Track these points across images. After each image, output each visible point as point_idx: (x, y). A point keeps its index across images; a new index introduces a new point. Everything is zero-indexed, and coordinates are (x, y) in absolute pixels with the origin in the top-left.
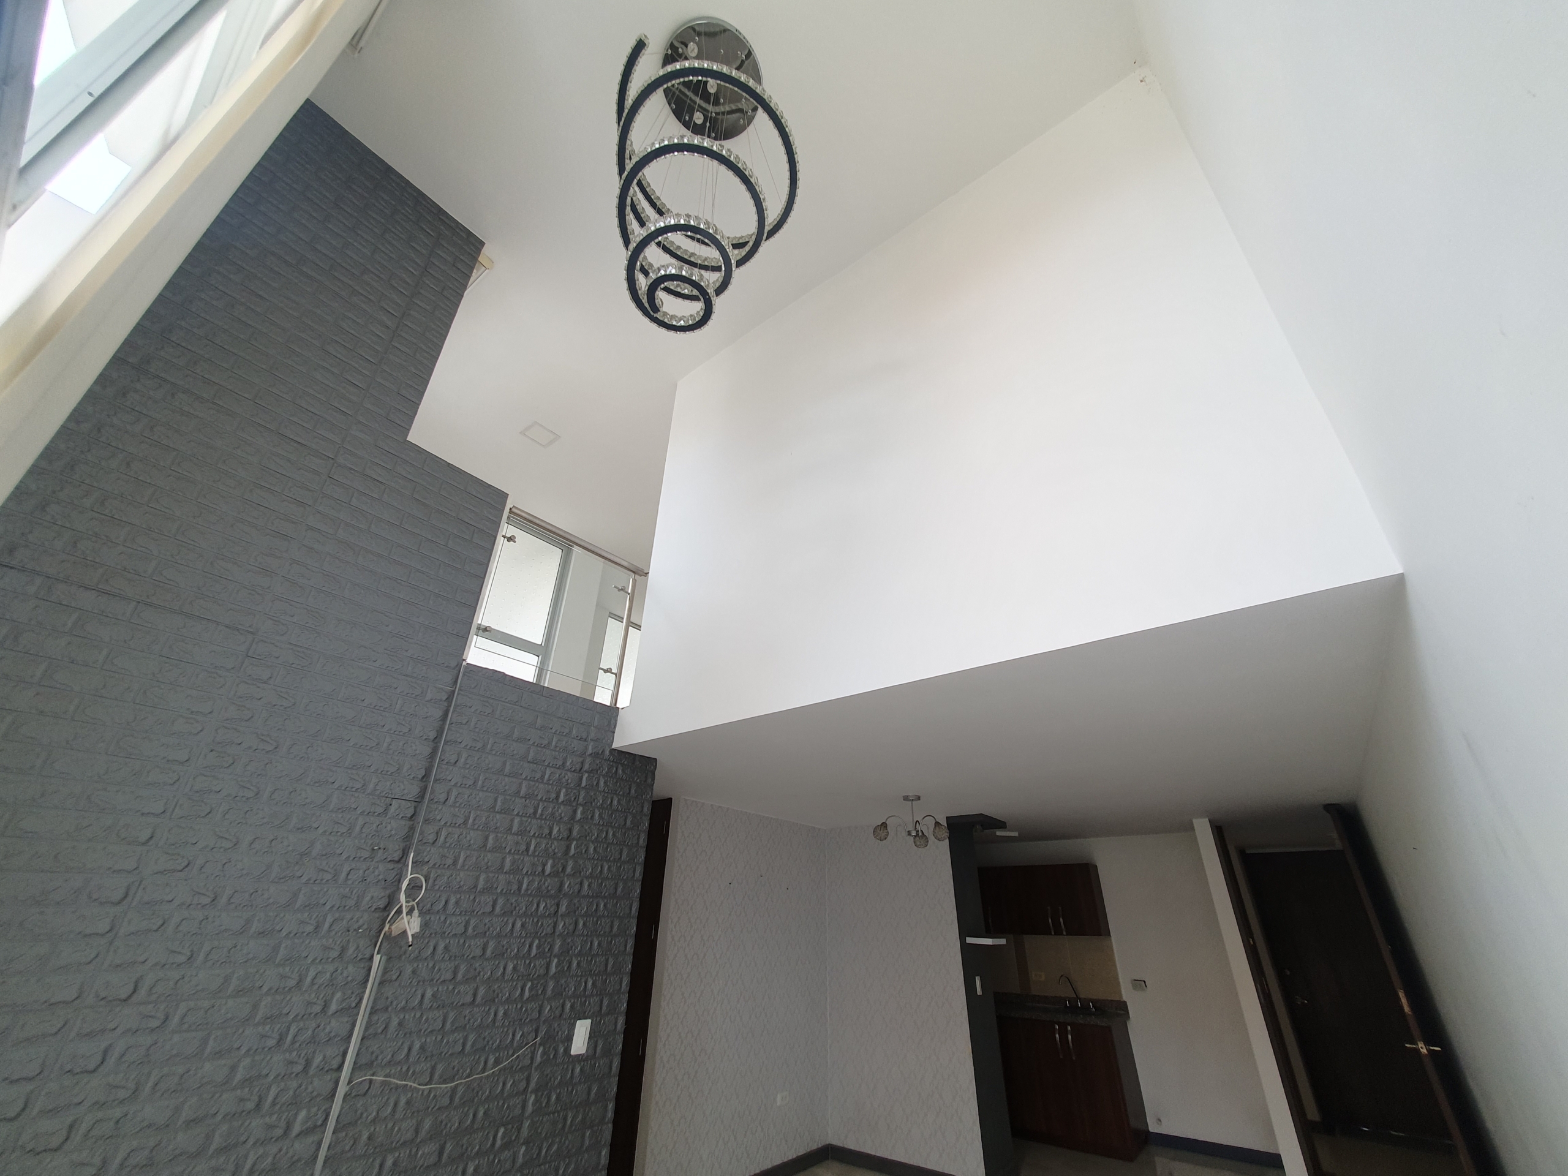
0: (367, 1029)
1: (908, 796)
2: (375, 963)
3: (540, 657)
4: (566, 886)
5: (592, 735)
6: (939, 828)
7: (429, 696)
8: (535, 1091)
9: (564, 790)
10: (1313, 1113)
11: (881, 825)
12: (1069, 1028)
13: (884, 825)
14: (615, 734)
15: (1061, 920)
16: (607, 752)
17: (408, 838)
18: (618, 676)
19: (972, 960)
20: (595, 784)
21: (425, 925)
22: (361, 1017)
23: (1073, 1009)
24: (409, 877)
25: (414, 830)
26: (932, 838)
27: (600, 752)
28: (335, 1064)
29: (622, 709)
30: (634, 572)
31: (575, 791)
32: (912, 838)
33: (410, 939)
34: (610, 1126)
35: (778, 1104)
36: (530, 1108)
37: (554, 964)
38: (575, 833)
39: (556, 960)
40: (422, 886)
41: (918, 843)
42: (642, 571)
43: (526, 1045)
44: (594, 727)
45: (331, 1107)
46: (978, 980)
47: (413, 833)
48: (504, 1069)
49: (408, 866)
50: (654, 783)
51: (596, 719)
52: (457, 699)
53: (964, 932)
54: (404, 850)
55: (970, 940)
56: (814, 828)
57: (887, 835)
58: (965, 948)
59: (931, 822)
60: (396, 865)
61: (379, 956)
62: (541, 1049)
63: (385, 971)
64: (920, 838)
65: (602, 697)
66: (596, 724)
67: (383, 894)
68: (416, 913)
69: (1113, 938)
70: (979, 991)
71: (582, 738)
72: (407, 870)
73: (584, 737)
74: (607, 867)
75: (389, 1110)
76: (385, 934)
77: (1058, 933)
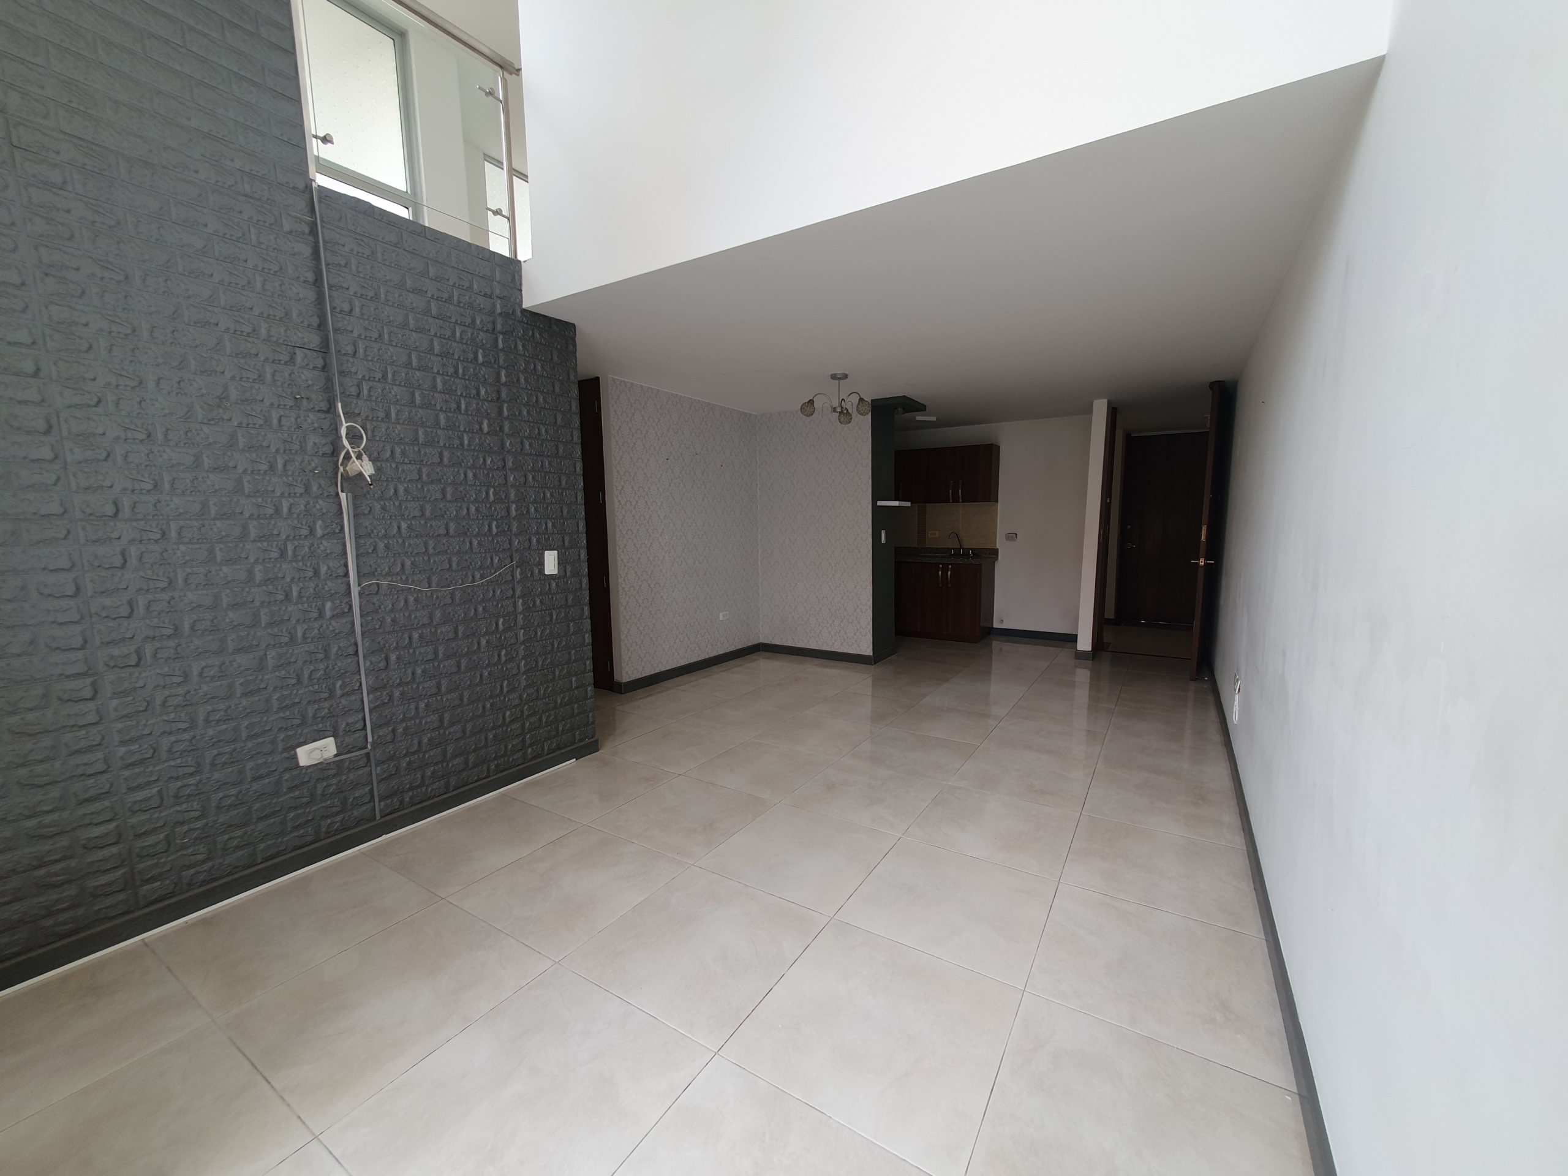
0: (357, 549)
1: (835, 374)
2: (343, 499)
3: (410, 209)
4: (508, 444)
5: (497, 292)
6: (862, 403)
7: (287, 227)
8: (522, 596)
9: (481, 351)
10: (1110, 613)
11: (809, 402)
12: (950, 566)
13: (811, 402)
14: (523, 292)
15: (960, 491)
16: (519, 313)
17: (328, 387)
18: (511, 219)
19: (880, 518)
20: (513, 347)
21: (378, 470)
22: (349, 544)
23: (957, 555)
24: (345, 425)
25: (332, 381)
26: (855, 414)
27: (511, 312)
28: (341, 572)
29: (525, 262)
30: (501, 67)
31: (493, 353)
32: (838, 414)
33: (369, 479)
34: (589, 621)
35: (721, 619)
36: (520, 608)
37: (513, 509)
38: (504, 396)
39: (514, 506)
40: (362, 436)
41: (842, 419)
42: (511, 65)
43: (505, 566)
44: (496, 281)
45: (351, 601)
46: (883, 533)
47: (332, 384)
48: (491, 581)
49: (340, 416)
50: (576, 350)
51: (497, 272)
52: (323, 233)
53: (875, 497)
54: (329, 401)
55: (880, 503)
56: (745, 413)
57: (814, 411)
58: (875, 509)
59: (855, 399)
60: (327, 415)
61: (344, 494)
62: (519, 570)
63: (355, 507)
64: (844, 415)
65: (499, 246)
66: (498, 279)
67: (324, 441)
68: (365, 457)
69: (999, 504)
70: (883, 540)
71: (487, 294)
72: (341, 420)
73: (489, 293)
74: (544, 429)
75: (402, 604)
76: (342, 475)
77: (956, 500)
